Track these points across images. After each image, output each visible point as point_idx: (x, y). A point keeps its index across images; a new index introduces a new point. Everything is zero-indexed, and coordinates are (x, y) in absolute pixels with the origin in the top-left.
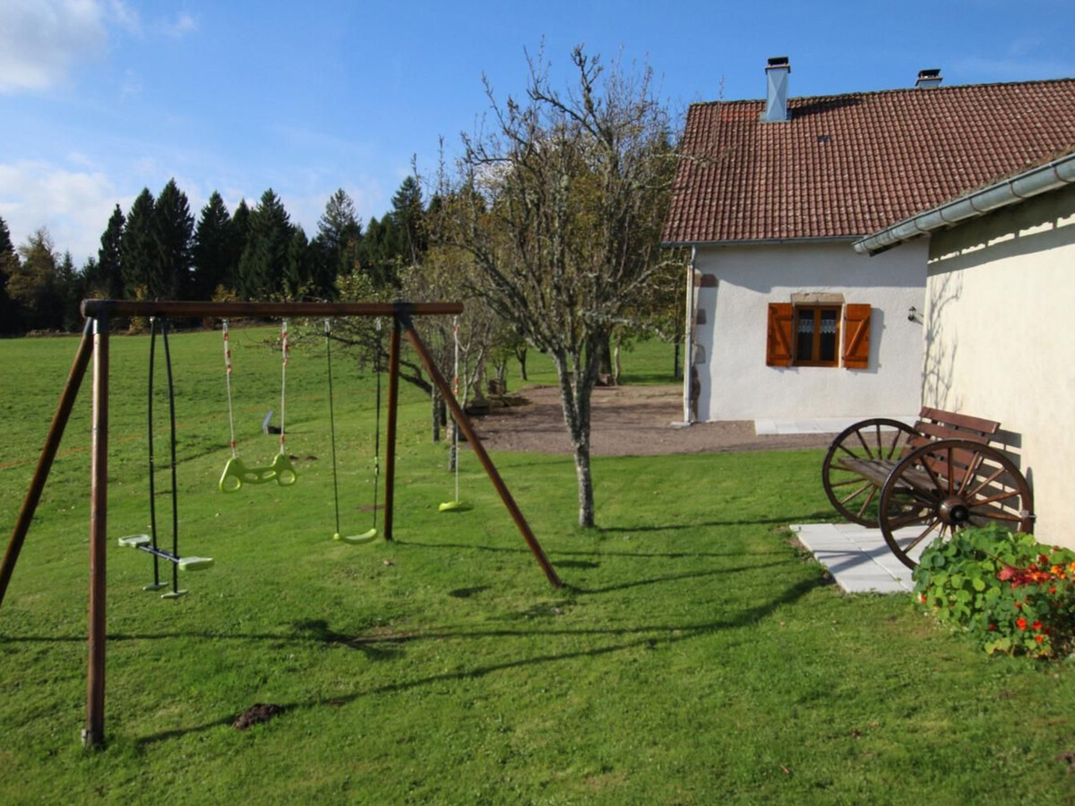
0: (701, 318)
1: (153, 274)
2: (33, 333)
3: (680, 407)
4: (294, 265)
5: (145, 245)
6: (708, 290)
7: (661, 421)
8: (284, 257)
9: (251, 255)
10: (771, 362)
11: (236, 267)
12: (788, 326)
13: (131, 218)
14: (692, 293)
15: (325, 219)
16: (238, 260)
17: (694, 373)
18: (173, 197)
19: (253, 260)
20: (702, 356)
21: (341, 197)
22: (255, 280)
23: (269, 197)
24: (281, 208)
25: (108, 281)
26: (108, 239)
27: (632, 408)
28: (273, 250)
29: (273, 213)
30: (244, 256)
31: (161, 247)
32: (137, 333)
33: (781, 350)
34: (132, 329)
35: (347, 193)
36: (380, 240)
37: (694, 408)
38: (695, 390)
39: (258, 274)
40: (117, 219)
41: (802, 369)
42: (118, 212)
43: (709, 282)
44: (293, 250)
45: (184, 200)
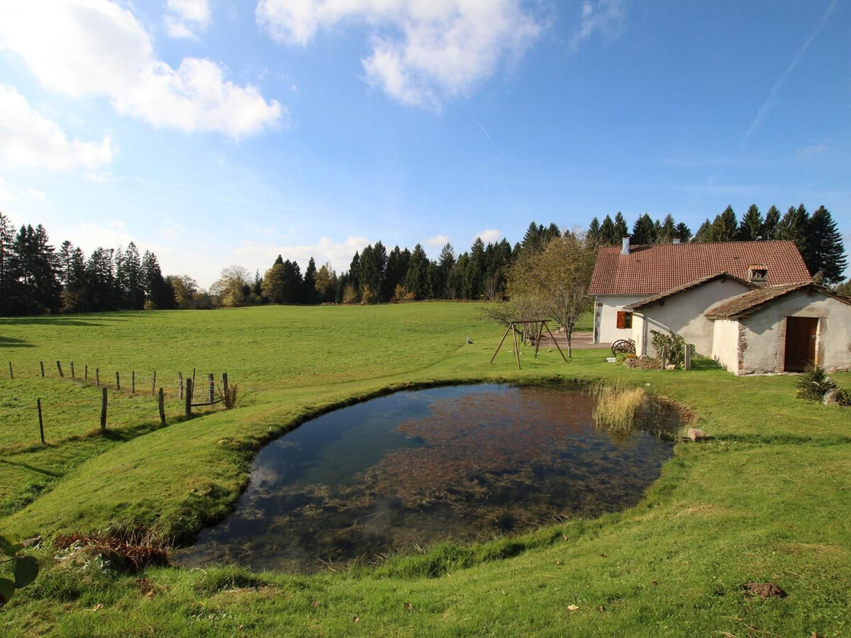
0: (598, 315)
1: (372, 280)
2: (323, 304)
3: (592, 339)
4: (429, 276)
5: (369, 268)
6: (600, 307)
7: (587, 342)
8: (425, 273)
9: (411, 272)
10: (618, 327)
11: (405, 277)
12: (623, 317)
13: (362, 256)
14: (595, 307)
15: (441, 256)
16: (405, 274)
17: (596, 329)
18: (380, 247)
19: (412, 274)
20: (598, 325)
21: (448, 246)
22: (413, 282)
23: (418, 247)
24: (423, 252)
25: (353, 283)
26: (352, 265)
27: (577, 339)
28: (420, 270)
29: (420, 253)
30: (409, 272)
31: (375, 269)
32: (364, 304)
33: (621, 324)
34: (362, 303)
35: (451, 244)
36: (465, 266)
37: (596, 339)
38: (596, 334)
39: (414, 280)
40: (356, 257)
41: (627, 329)
42: (357, 254)
43: (600, 305)
44: (429, 270)
45: (384, 249)
